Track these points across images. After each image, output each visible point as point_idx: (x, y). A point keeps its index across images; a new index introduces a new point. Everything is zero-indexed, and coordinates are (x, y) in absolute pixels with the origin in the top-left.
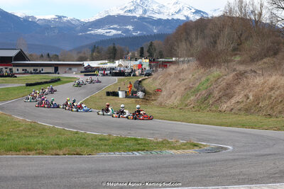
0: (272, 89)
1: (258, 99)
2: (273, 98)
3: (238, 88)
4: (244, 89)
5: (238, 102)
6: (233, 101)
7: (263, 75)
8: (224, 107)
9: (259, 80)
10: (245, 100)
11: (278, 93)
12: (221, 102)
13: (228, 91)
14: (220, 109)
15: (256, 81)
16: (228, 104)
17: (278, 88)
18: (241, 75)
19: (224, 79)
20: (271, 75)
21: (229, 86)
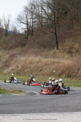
0: (30, 63)
1: (23, 68)
2: (32, 68)
3: (12, 63)
4: (15, 63)
5: (13, 69)
6: (10, 68)
7: (25, 56)
8: (5, 71)
9: (23, 59)
10: (16, 68)
11: (34, 65)
12: (4, 69)
13: (7, 64)
14: (3, 72)
15: (21, 59)
16: (8, 70)
17: (34, 63)
18: (13, 56)
19: (4, 57)
20: (29, 56)
21: (7, 61)
